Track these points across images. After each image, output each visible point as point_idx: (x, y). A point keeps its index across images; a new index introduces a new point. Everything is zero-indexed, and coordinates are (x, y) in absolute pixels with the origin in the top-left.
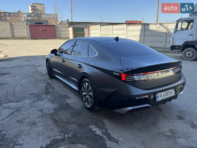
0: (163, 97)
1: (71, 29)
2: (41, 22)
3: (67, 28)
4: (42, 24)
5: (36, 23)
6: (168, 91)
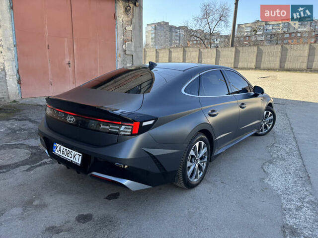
0: (61, 154)
6: (70, 150)
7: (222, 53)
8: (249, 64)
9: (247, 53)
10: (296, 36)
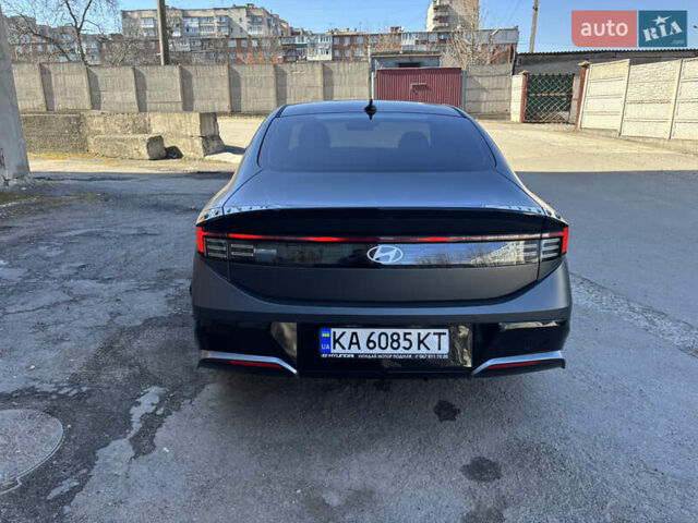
0: (364, 350)
1: (518, 81)
2: (415, 60)
3: (503, 79)
4: (418, 65)
5: (401, 65)
6: (401, 332)
7: (149, 80)
8: (216, 103)
9: (207, 80)
10: (249, 44)
